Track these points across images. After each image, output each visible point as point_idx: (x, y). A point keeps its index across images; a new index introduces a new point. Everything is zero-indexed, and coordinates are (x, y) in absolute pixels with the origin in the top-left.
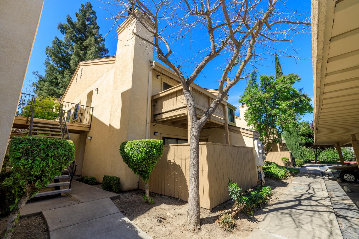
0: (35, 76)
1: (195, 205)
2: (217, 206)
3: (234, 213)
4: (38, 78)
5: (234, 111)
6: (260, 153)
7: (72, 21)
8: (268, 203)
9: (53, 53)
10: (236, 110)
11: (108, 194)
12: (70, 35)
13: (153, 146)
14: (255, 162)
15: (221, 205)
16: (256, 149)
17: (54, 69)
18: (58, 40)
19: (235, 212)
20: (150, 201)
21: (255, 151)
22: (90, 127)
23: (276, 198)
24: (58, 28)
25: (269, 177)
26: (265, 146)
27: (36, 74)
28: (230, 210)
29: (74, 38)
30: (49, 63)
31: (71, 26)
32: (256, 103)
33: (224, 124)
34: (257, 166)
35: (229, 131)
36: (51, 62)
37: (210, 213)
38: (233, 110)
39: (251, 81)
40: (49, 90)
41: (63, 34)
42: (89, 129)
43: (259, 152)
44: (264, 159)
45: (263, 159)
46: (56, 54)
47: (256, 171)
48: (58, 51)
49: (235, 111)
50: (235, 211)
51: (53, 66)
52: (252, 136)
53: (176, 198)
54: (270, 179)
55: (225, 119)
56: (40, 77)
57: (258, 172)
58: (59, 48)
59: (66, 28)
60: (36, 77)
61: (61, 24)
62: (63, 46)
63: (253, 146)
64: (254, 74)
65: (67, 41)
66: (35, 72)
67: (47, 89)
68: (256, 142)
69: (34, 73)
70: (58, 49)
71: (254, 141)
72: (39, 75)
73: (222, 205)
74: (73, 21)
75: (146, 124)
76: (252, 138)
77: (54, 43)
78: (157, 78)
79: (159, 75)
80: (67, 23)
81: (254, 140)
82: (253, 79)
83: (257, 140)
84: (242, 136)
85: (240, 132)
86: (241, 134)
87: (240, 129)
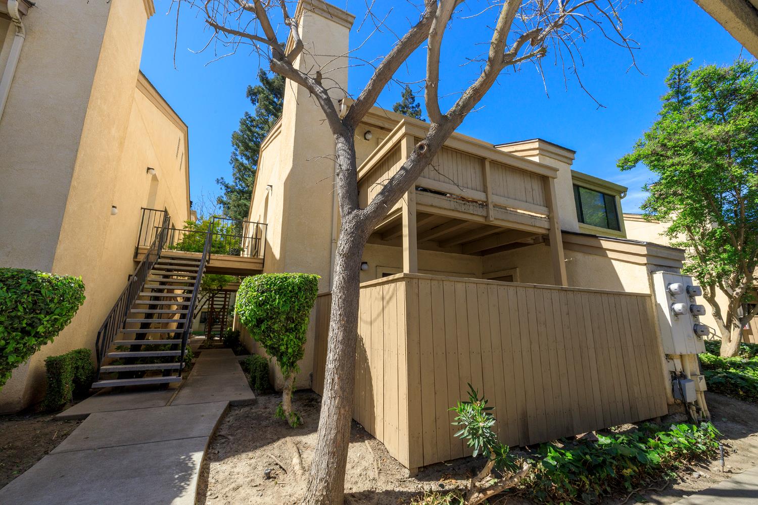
0: (219, 186)
1: (326, 450)
2: (449, 462)
3: (481, 495)
4: (223, 188)
5: (617, 197)
6: (676, 315)
7: (267, 78)
8: (680, 481)
9: (242, 142)
10: (625, 196)
11: (240, 394)
12: (264, 104)
13: (275, 288)
14: (659, 340)
15: (464, 461)
16: (662, 298)
17: (246, 168)
18: (250, 117)
19: (485, 494)
20: (292, 420)
21: (658, 306)
22: (264, 261)
23: (730, 471)
24: (248, 97)
25: (738, 394)
26: (737, 294)
27: (221, 183)
28: (468, 483)
29: (271, 107)
30: (237, 160)
31: (266, 88)
32: (676, 160)
33: (549, 230)
34: (667, 355)
35: (564, 248)
36: (239, 158)
37: (410, 479)
38: (614, 197)
39: (673, 100)
40: (238, 206)
41: (255, 104)
42: (261, 266)
43: (672, 310)
44: (700, 333)
45: (695, 331)
46: (245, 143)
47: (661, 369)
48: (248, 135)
49: (621, 198)
50: (482, 490)
51: (242, 164)
52: (644, 260)
53: (356, 421)
54: (744, 399)
55: (551, 216)
56: (227, 187)
57: (672, 372)
58: (250, 131)
59: (259, 92)
60: (221, 187)
61: (251, 88)
62: (257, 126)
63: (647, 291)
64: (679, 75)
65: (260, 115)
66: (220, 178)
67: (236, 205)
68: (659, 277)
69: (218, 181)
70: (249, 133)
71: (654, 275)
72: (225, 183)
73: (469, 462)
74: (269, 78)
75: (331, 244)
76: (645, 264)
77: (243, 123)
78: (365, 139)
79: (369, 132)
80: (261, 84)
81: (651, 273)
82: (678, 93)
83: (662, 272)
84: (611, 263)
85: (602, 252)
86: (606, 256)
87: (601, 241)
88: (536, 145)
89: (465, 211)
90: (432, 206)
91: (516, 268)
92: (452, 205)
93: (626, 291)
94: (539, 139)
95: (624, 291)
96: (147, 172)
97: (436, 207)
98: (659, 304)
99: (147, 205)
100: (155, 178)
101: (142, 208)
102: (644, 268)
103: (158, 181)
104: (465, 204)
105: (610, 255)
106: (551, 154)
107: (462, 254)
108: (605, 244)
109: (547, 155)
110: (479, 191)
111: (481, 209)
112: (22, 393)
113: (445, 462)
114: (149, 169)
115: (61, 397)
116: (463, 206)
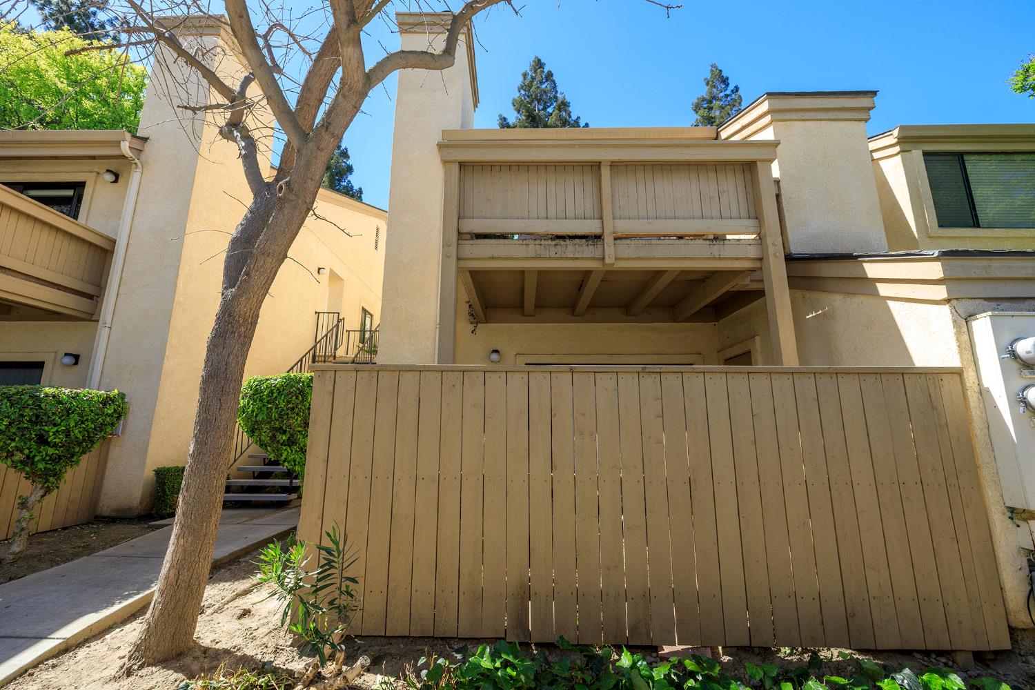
2: (362, 637)
6: (1034, 413)
16: (991, 376)
33: (761, 259)
43: (1019, 402)
52: (941, 292)
63: (953, 360)
68: (984, 327)
71: (972, 324)
76: (948, 301)
81: (966, 318)
83: (990, 313)
84: (888, 307)
85: (869, 285)
86: (875, 293)
87: (864, 264)
88: (765, 107)
89: (557, 256)
90: (493, 258)
91: (754, 337)
92: (532, 248)
93: (918, 364)
94: (769, 94)
95: (914, 365)
96: (319, 272)
97: (499, 258)
98: (988, 391)
99: (328, 308)
100: (334, 277)
101: (316, 313)
102: (946, 310)
103: (343, 280)
104: (556, 245)
105: (884, 290)
106: (803, 114)
107: (674, 321)
108: (873, 270)
109: (795, 118)
110: (590, 218)
111: (592, 247)
112: (139, 500)
113: (357, 636)
114: (319, 269)
115: (166, 506)
116: (552, 248)
